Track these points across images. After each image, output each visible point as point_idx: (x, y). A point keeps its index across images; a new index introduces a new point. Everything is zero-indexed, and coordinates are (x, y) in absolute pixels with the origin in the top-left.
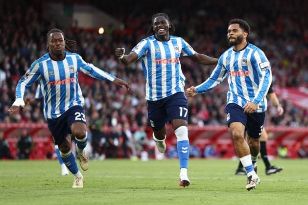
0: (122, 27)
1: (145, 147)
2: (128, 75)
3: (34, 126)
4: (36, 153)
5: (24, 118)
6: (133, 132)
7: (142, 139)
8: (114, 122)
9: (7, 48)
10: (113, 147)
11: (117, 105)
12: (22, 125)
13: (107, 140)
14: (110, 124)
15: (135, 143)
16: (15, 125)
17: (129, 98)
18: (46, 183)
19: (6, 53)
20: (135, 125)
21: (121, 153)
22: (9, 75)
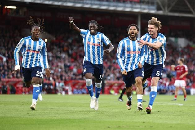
0: (54, 39)
1: (64, 89)
2: (57, 59)
3: (17, 80)
4: (18, 91)
5: (13, 77)
6: (59, 83)
7: (63, 86)
8: (51, 79)
9: (6, 47)
10: (50, 89)
11: (52, 72)
12: (12, 80)
13: (48, 86)
14: (49, 80)
15: (60, 87)
16: (10, 80)
17: (57, 69)
18: (23, 104)
19: (6, 50)
20: (60, 80)
21: (54, 91)
22: (7, 58)
